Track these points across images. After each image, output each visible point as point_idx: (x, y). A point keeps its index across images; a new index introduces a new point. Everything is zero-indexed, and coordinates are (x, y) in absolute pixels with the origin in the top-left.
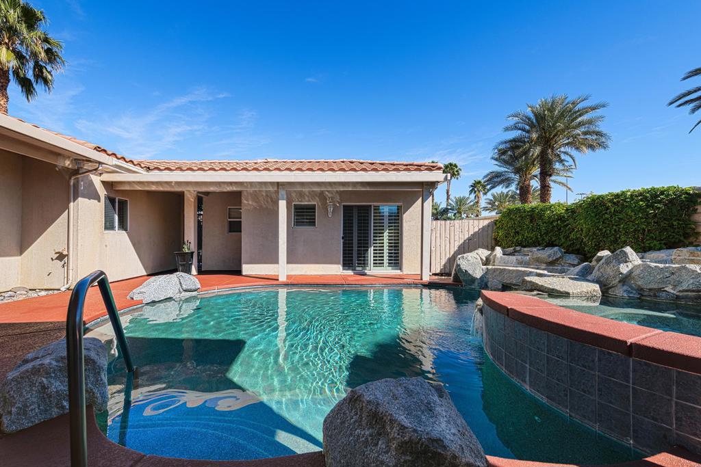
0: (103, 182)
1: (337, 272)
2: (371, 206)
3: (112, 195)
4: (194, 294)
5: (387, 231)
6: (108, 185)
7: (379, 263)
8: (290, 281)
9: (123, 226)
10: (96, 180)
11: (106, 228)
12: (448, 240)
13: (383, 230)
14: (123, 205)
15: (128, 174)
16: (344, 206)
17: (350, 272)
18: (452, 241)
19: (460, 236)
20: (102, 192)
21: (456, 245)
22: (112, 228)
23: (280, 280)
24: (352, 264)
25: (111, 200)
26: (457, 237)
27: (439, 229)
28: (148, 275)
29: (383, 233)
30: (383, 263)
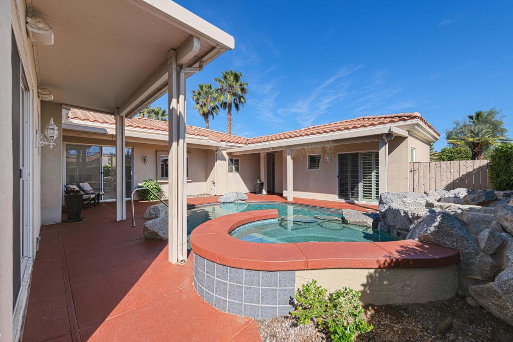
0: (227, 153)
1: (334, 199)
2: (358, 153)
3: (231, 158)
4: (244, 202)
5: (375, 171)
6: (229, 154)
7: (369, 196)
8: (295, 202)
9: (237, 170)
10: (224, 153)
11: (229, 172)
12: (433, 179)
13: (371, 171)
14: (237, 161)
15: (238, 148)
16: (339, 155)
17: (343, 201)
18: (438, 181)
19: (449, 176)
20: (227, 157)
21: (443, 184)
22: (232, 171)
23: (288, 200)
24: (347, 195)
25: (231, 160)
26: (444, 178)
27: (422, 169)
28: (251, 193)
29: (371, 173)
30: (371, 196)
